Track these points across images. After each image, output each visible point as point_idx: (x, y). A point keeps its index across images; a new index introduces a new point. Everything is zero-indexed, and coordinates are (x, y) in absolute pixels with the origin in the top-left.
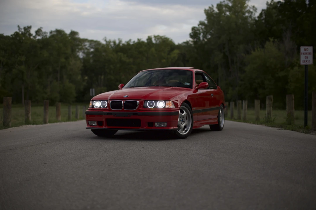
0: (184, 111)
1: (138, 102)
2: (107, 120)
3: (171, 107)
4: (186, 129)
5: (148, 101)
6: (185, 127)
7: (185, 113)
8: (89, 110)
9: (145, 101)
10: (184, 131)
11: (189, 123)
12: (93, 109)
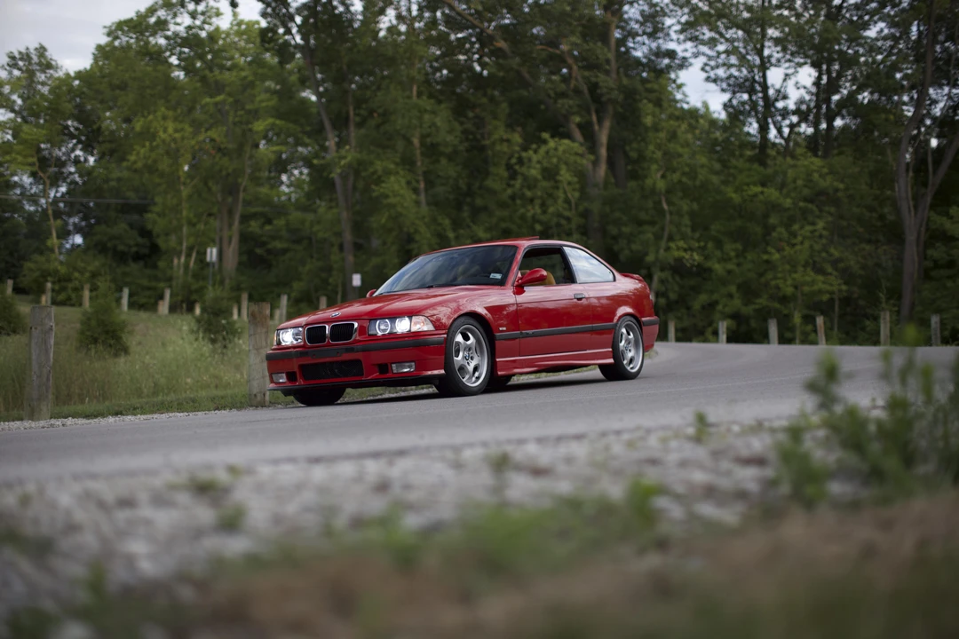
0: (470, 335)
1: (356, 325)
2: (302, 367)
3: (425, 328)
4: (477, 374)
5: (376, 320)
6: (476, 369)
7: (472, 340)
8: (274, 349)
9: (370, 320)
10: (474, 379)
11: (482, 360)
12: (280, 347)
